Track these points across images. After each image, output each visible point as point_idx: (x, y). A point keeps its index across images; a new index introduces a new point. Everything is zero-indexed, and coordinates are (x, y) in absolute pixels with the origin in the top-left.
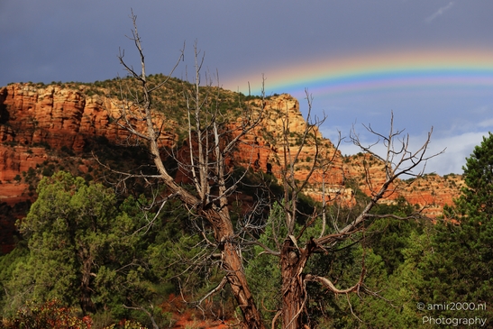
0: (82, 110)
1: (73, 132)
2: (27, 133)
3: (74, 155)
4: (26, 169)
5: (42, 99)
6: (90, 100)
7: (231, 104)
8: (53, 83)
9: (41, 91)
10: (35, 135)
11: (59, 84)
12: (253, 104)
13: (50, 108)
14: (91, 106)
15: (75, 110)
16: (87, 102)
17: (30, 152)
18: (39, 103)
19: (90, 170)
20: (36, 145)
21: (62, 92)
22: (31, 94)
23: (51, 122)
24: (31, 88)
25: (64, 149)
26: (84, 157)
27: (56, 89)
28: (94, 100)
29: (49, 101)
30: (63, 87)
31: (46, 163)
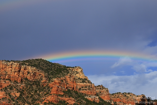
0: (20, 69)
1: (18, 76)
2: (4, 76)
3: (18, 83)
4: (4, 87)
5: (9, 65)
6: (23, 66)
7: (62, 69)
8: (12, 61)
9: (8, 63)
10: (6, 77)
11: (14, 61)
12: (69, 69)
13: (11, 68)
14: (23, 68)
15: (19, 69)
16: (22, 67)
17: (5, 82)
18: (8, 67)
19: (23, 88)
20: (7, 80)
21: (15, 64)
22: (5, 64)
23: (11, 73)
24: (5, 62)
25: (15, 81)
26: (21, 84)
27: (13, 63)
28: (24, 67)
29: (11, 66)
30: (15, 62)
31: (10, 86)
